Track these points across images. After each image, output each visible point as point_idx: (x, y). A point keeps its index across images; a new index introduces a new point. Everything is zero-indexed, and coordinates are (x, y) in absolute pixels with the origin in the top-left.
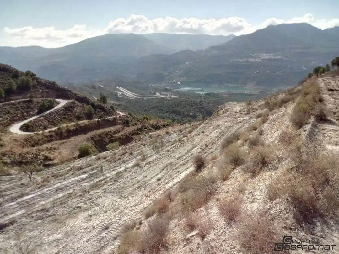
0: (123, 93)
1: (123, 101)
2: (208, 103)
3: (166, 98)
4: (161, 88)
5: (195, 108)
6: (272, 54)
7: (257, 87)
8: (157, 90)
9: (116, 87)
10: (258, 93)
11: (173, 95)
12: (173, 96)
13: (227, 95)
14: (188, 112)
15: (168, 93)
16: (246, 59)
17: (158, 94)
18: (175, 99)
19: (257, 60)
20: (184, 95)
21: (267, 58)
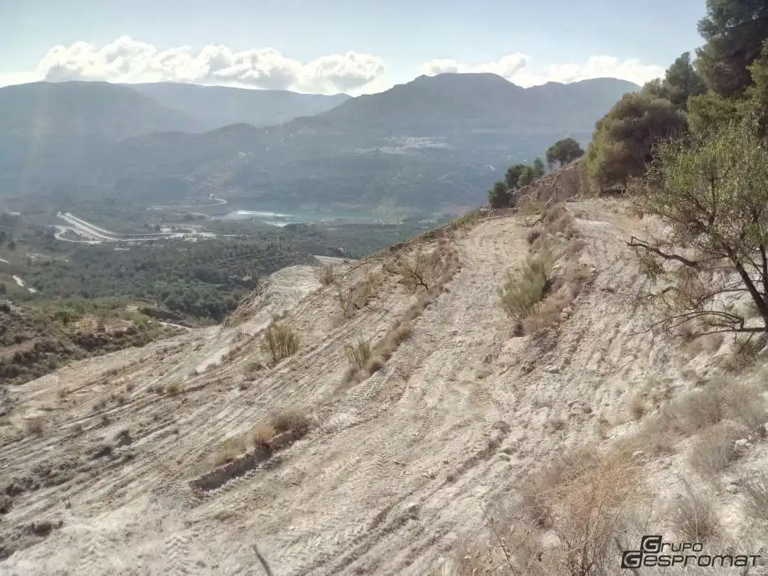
0: (72, 229)
1: (67, 251)
2: (289, 250)
3: (186, 239)
4: (178, 214)
5: (256, 265)
6: (428, 138)
7: (401, 209)
8: (165, 219)
9: (54, 215)
10: (402, 223)
11: (205, 232)
12: (204, 234)
13: (336, 229)
14: (238, 273)
15: (193, 226)
16: (375, 149)
17: (165, 230)
18: (210, 241)
19: (398, 150)
20: (233, 232)
21: (417, 146)
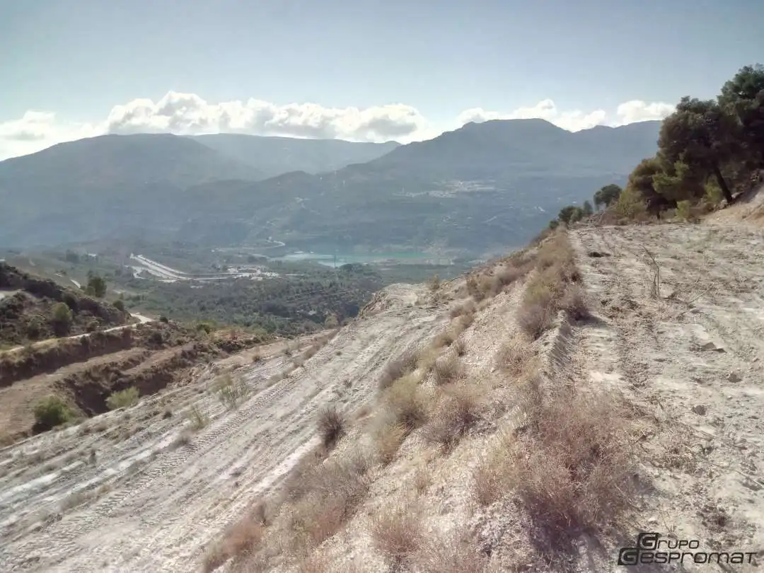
0: (146, 269)
1: (147, 288)
2: (349, 287)
3: (252, 279)
4: (240, 256)
5: (320, 300)
6: (477, 182)
7: (451, 250)
8: (230, 260)
9: (128, 256)
10: (452, 263)
11: (269, 271)
12: (268, 274)
13: (390, 269)
14: (304, 308)
15: (257, 266)
16: (425, 193)
17: (232, 271)
18: (274, 279)
19: (447, 194)
20: (295, 271)
21: (466, 189)
